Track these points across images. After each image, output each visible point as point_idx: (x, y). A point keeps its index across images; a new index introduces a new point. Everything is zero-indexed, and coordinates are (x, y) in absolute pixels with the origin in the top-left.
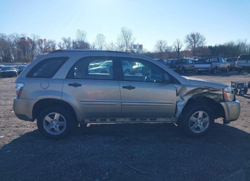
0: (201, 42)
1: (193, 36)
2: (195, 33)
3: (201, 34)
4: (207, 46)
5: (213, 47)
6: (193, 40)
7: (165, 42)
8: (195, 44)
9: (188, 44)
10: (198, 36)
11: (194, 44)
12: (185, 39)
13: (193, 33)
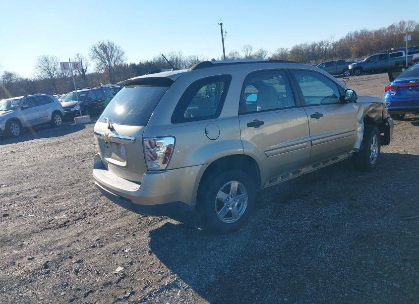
0: (118, 58)
1: (103, 47)
2: (106, 43)
3: (116, 44)
4: (127, 65)
5: (138, 65)
6: (105, 55)
7: (55, 59)
8: (109, 62)
9: (98, 62)
10: (112, 48)
11: (107, 62)
12: (91, 52)
13: (102, 42)
